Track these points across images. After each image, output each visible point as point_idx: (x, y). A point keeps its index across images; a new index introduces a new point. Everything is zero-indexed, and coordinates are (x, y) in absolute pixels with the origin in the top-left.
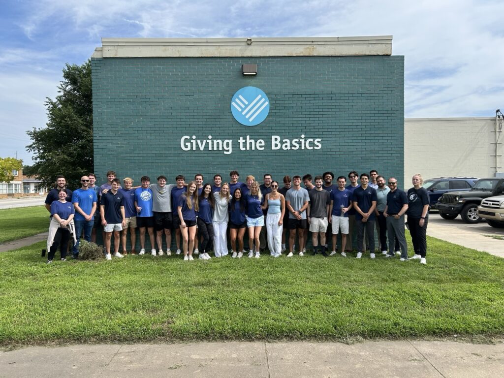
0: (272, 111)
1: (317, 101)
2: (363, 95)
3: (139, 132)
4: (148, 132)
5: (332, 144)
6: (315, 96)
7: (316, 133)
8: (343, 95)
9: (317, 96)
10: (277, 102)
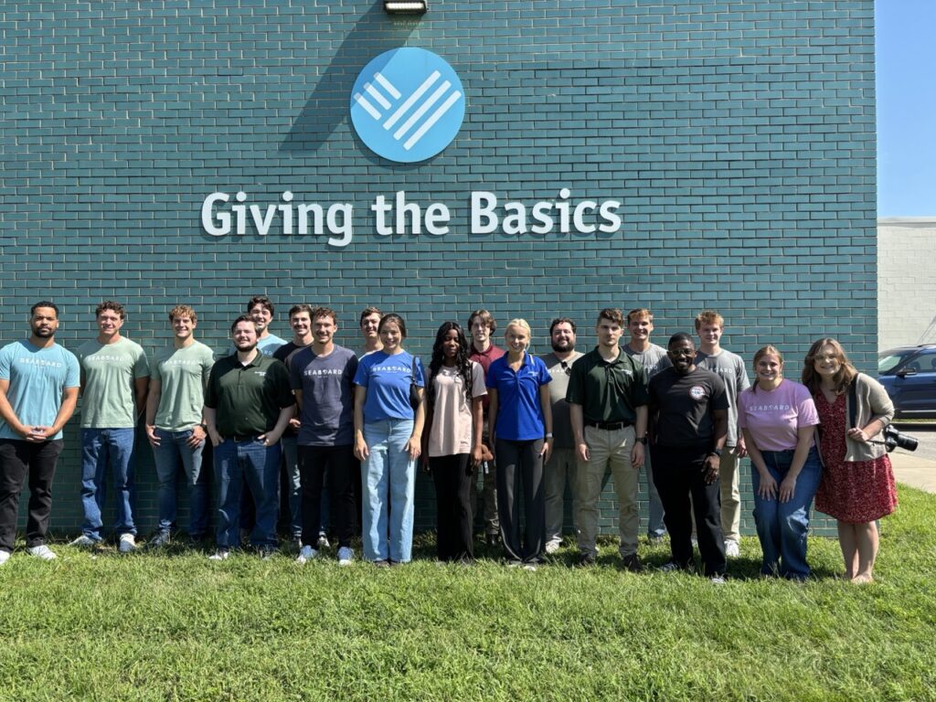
0: (474, 118)
1: (608, 90)
2: (748, 70)
3: (84, 181)
4: (110, 181)
5: (655, 218)
6: (601, 73)
7: (604, 184)
8: (687, 71)
9: (608, 73)
10: (488, 92)
